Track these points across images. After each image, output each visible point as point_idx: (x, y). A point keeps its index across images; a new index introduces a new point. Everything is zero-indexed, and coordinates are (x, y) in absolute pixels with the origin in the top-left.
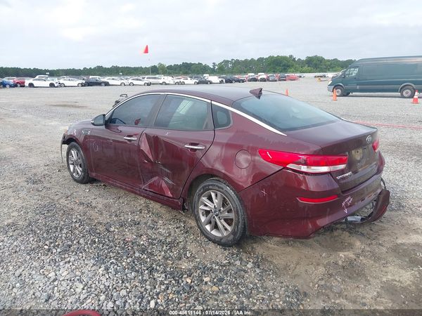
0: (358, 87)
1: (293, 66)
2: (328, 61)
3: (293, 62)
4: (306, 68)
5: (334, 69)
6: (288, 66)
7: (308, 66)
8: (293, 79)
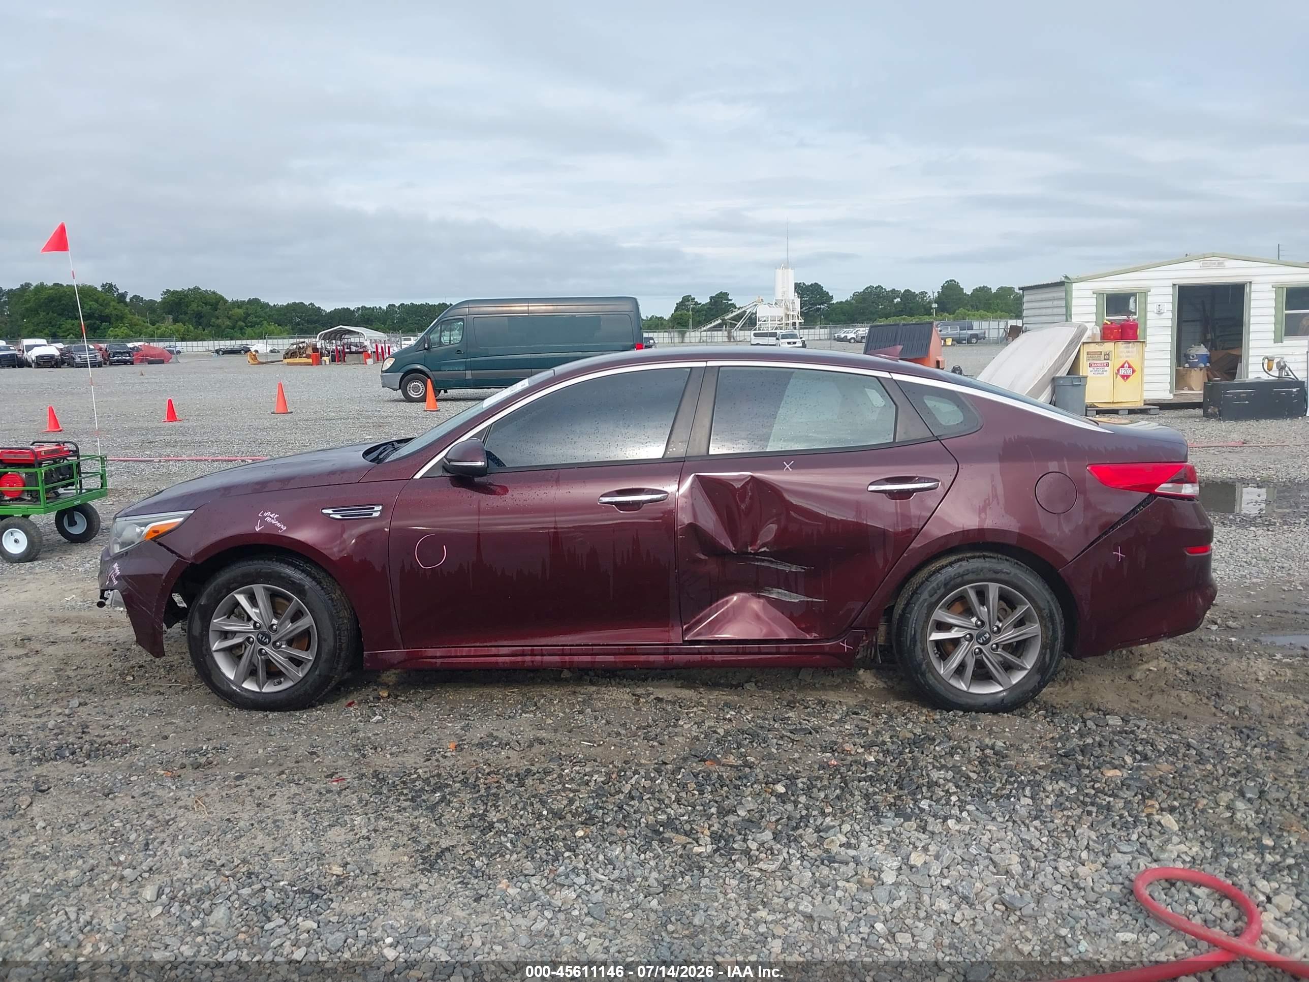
0: (469, 375)
1: (120, 318)
2: (238, 304)
3: (121, 306)
4: (168, 324)
5: (258, 329)
6: (106, 319)
7: (175, 321)
8: (158, 360)
